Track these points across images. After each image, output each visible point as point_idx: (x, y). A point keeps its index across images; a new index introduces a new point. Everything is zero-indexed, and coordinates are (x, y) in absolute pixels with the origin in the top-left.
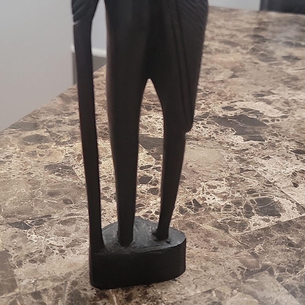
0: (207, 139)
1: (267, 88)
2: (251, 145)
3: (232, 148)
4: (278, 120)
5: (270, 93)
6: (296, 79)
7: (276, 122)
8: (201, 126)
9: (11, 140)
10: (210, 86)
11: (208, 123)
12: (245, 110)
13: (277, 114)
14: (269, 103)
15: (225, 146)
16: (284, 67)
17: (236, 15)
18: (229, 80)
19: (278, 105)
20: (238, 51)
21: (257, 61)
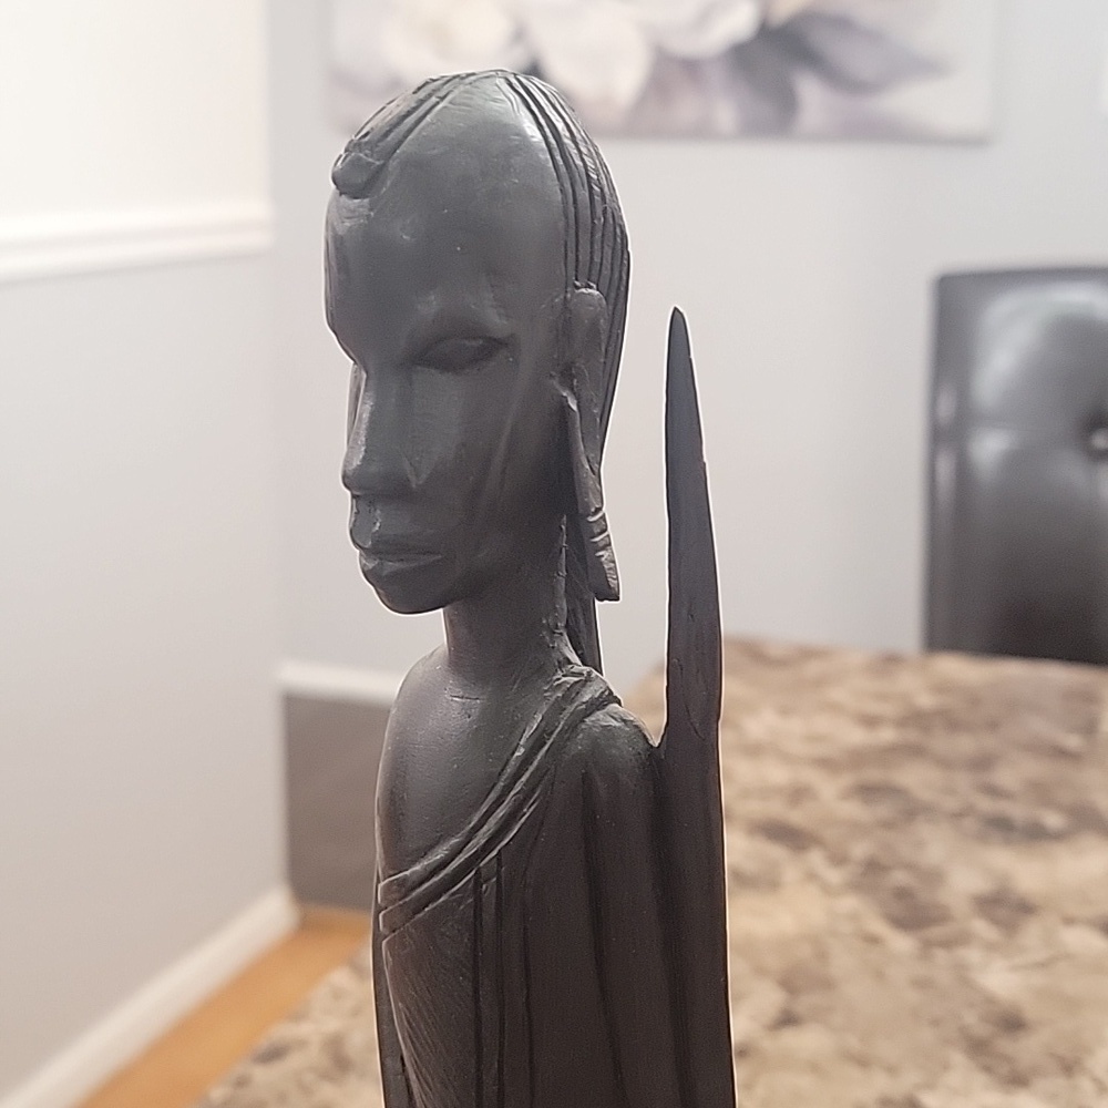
1: (905, 1082)
18: (769, 1043)
20: (812, 876)
21: (878, 927)
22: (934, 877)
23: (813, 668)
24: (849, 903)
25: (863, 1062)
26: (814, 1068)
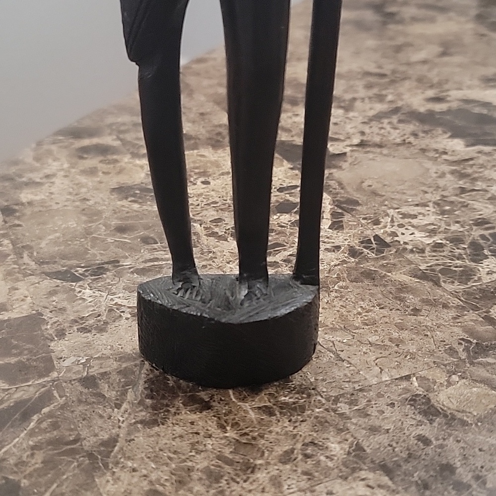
0: (399, 145)
2: (479, 152)
3: (445, 157)
8: (388, 127)
9: (55, 153)
11: (400, 121)
12: (467, 101)
15: (432, 154)
20: (451, 19)
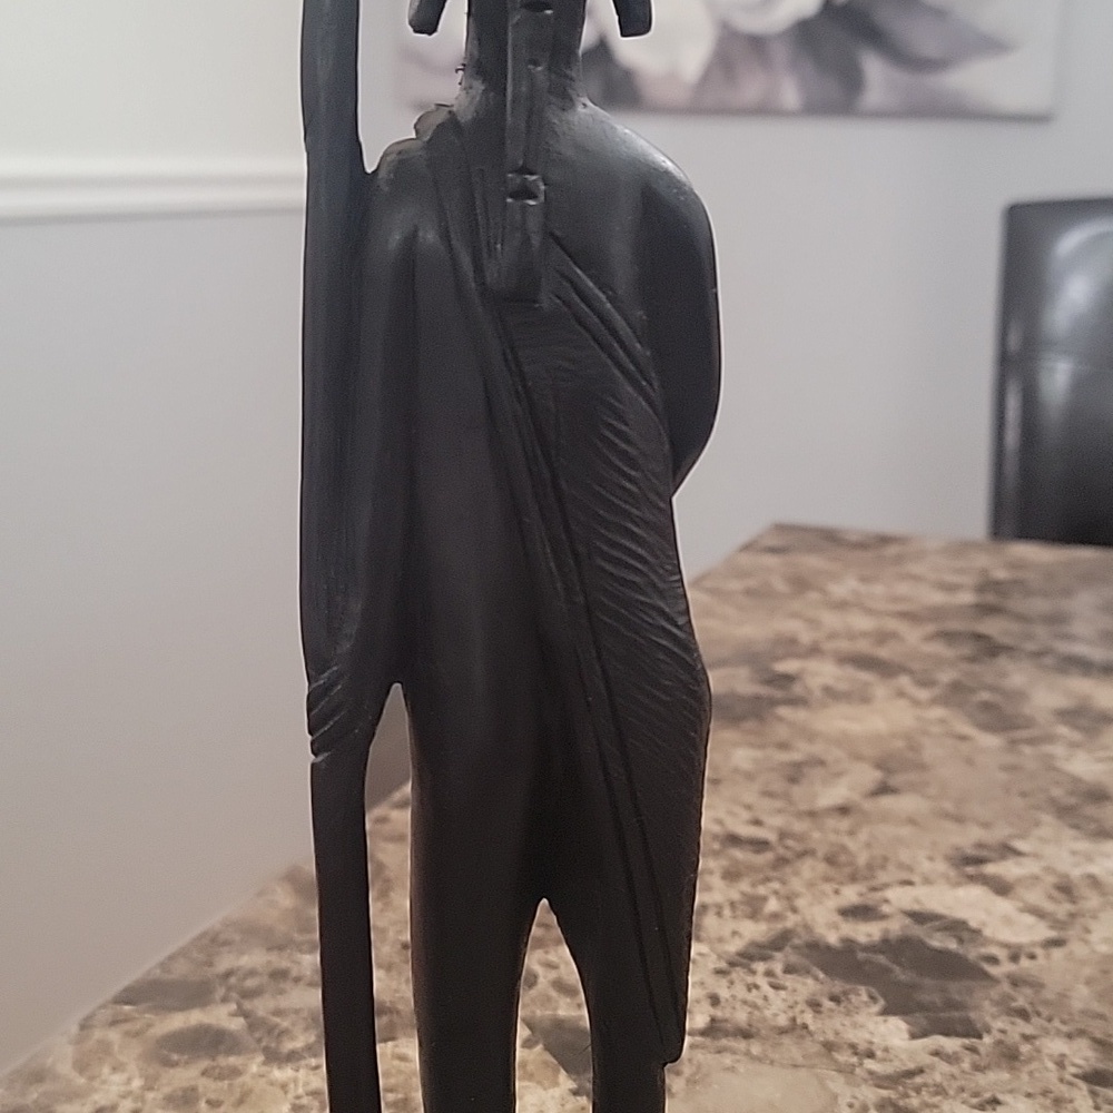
0: (782, 1031)
1: (999, 833)
2: (936, 1053)
3: (870, 1064)
4: (1032, 957)
5: (1007, 851)
6: (1097, 795)
7: (1025, 963)
8: (762, 982)
9: (116, 1048)
10: (799, 826)
11: (789, 970)
12: (919, 917)
13: (1031, 932)
14: (1002, 888)
15: (844, 1057)
16: (1058, 750)
17: (899, 560)
18: (868, 805)
19: (1035, 897)
20: (901, 694)
21: (966, 729)
22: (1019, 696)
23: (892, 550)
24: (938, 712)
25: (959, 819)
26: (912, 821)
